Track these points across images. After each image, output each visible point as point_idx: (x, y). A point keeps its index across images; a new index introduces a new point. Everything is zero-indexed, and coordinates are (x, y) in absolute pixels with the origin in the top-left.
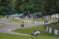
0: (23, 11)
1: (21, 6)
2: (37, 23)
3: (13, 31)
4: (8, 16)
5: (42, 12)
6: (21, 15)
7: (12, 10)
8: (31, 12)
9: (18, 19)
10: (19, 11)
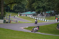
0: (36, 9)
1: (34, 4)
2: (50, 21)
3: (25, 28)
4: (21, 14)
5: (55, 10)
6: (34, 12)
7: (25, 8)
8: (44, 10)
9: (30, 17)
10: (32, 9)
